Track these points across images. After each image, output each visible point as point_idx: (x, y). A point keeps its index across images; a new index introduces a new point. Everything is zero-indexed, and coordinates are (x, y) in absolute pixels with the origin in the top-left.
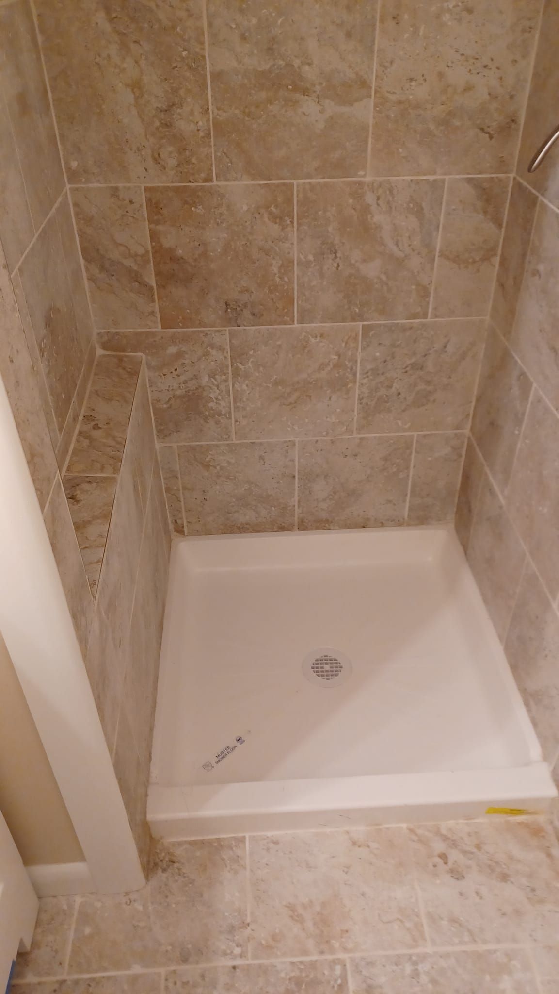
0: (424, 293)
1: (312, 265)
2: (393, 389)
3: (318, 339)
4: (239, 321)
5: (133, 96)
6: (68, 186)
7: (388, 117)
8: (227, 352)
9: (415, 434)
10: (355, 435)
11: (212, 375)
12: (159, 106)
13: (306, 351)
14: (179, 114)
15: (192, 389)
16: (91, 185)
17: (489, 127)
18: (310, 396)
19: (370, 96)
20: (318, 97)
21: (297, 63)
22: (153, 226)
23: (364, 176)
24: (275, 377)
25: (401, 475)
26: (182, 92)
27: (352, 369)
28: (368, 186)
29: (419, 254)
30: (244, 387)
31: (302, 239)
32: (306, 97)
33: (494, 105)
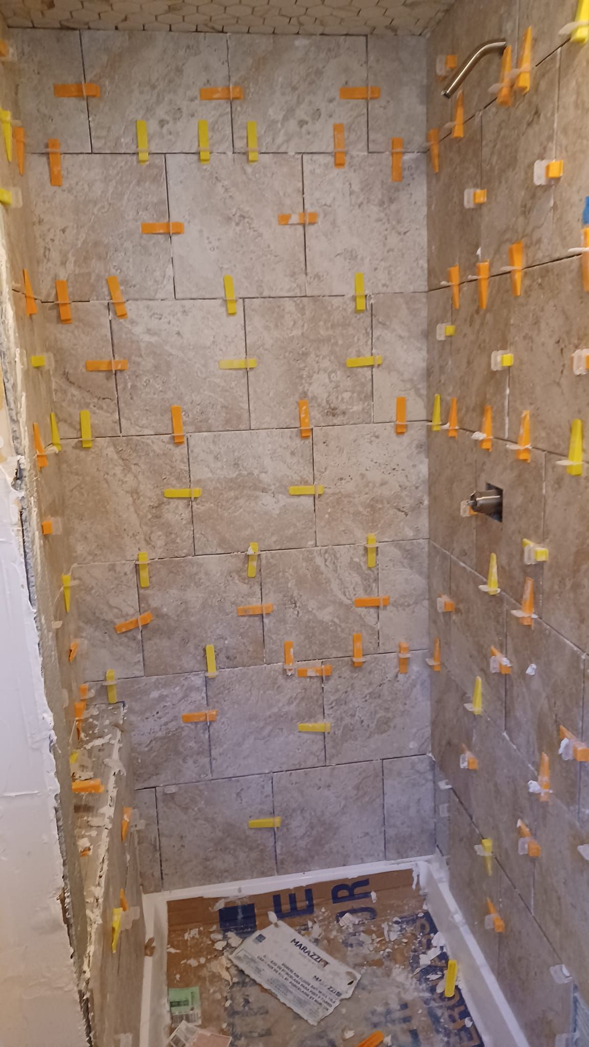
0: (372, 631)
1: (277, 614)
2: (357, 717)
5: (131, 499)
6: (74, 565)
7: (327, 504)
8: (205, 693)
10: (326, 765)
12: (152, 504)
13: (276, 687)
15: (172, 730)
16: (93, 563)
17: (403, 508)
18: (282, 729)
20: (273, 493)
21: (256, 472)
22: (143, 591)
23: (313, 546)
24: (249, 713)
28: (317, 552)
31: (267, 594)
32: (264, 494)
33: (405, 493)
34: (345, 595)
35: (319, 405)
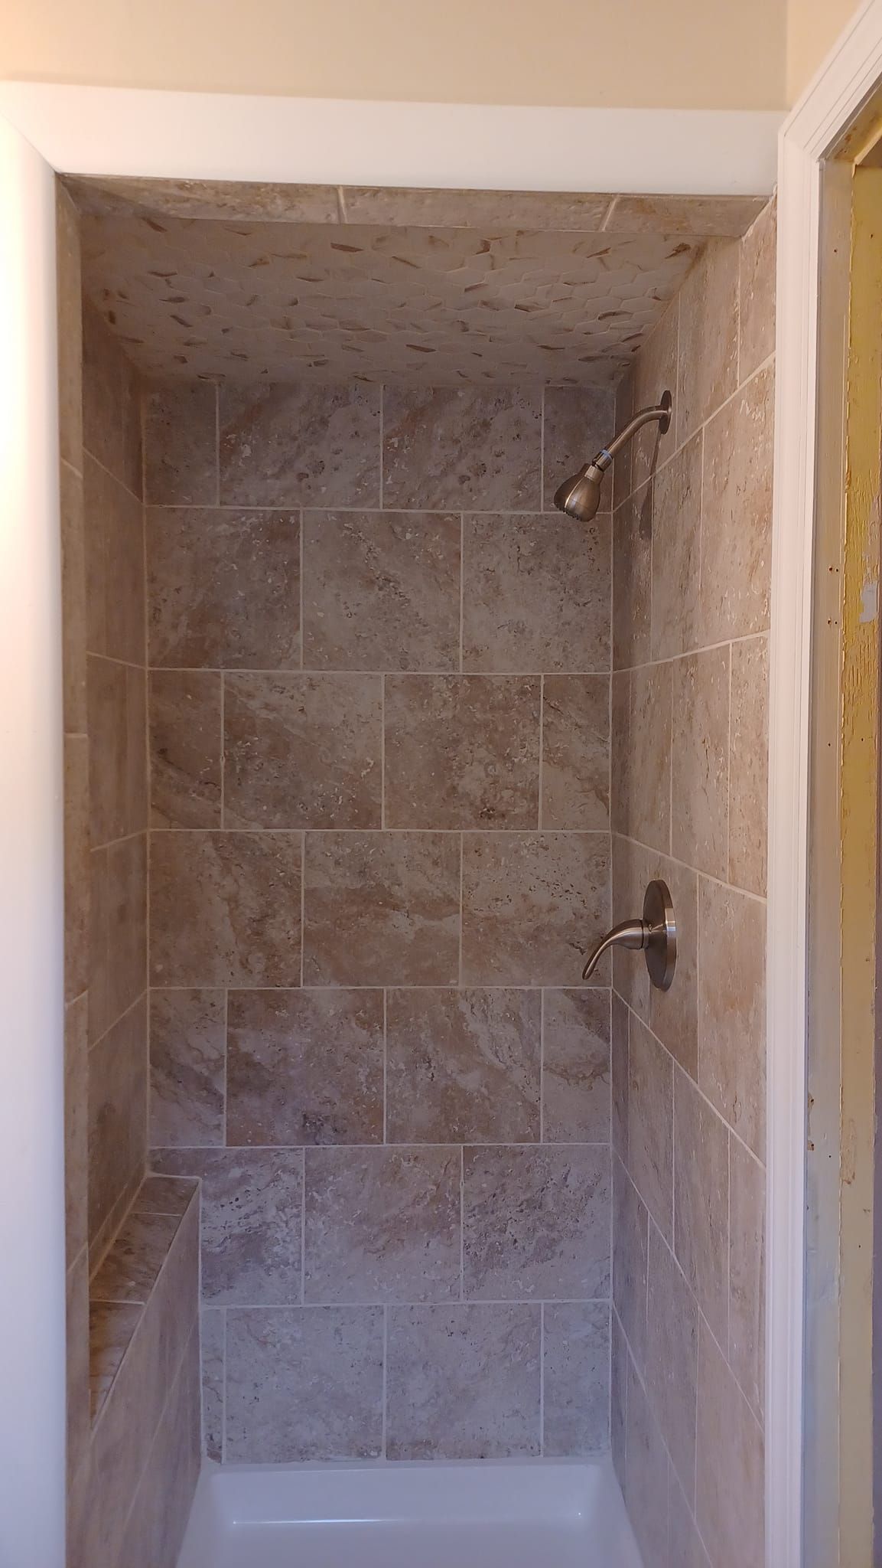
0: (534, 1111)
1: (404, 1075)
2: (508, 1235)
3: (412, 1162)
4: (317, 1138)
5: (227, 908)
6: (149, 989)
7: (478, 931)
8: (302, 1177)
9: (542, 1302)
10: (463, 1301)
11: (281, 1208)
12: (253, 917)
13: (398, 1178)
14: (271, 924)
15: (254, 1226)
16: (173, 988)
17: (578, 943)
18: (402, 1241)
19: (458, 912)
20: (408, 912)
21: (387, 884)
22: (231, 1029)
23: (457, 984)
24: (359, 1212)
25: (530, 1368)
26: (276, 906)
27: (453, 1205)
28: (461, 994)
29: (522, 1066)
30: (320, 1225)
31: (392, 1046)
32: (396, 912)
33: (581, 924)
34: (498, 1057)
35: (471, 804)
